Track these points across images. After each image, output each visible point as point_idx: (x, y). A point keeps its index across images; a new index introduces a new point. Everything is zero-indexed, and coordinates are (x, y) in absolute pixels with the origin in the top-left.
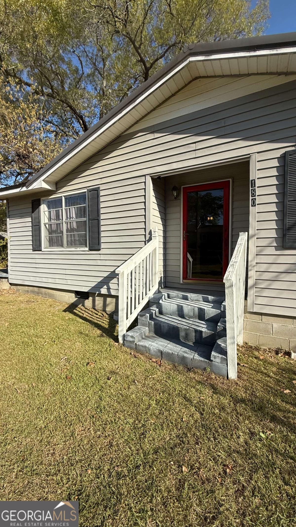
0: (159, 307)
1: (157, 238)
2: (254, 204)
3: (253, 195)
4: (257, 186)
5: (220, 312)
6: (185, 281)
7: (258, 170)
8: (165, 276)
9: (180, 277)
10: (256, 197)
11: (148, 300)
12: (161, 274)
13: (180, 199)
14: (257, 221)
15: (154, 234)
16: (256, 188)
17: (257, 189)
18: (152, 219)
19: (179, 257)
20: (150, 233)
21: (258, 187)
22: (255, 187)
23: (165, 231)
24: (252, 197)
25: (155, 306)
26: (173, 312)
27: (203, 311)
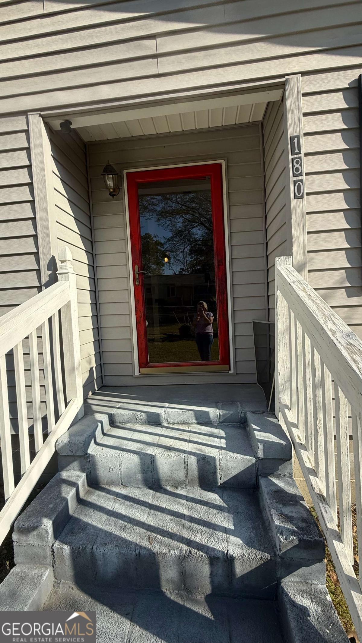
0: (88, 466)
1: (72, 277)
2: (299, 193)
3: (297, 172)
4: (304, 151)
5: (254, 460)
6: (144, 370)
7: (305, 115)
8: (101, 365)
9: (132, 364)
10: (304, 177)
11: (53, 451)
12: (90, 363)
13: (122, 199)
14: (309, 233)
15: (62, 267)
16: (302, 155)
17: (304, 159)
18: (55, 231)
19: (128, 322)
20: (52, 264)
21: (307, 155)
22: (300, 153)
23: (93, 267)
24: (294, 175)
25: (75, 465)
26: (129, 477)
27: (209, 464)
